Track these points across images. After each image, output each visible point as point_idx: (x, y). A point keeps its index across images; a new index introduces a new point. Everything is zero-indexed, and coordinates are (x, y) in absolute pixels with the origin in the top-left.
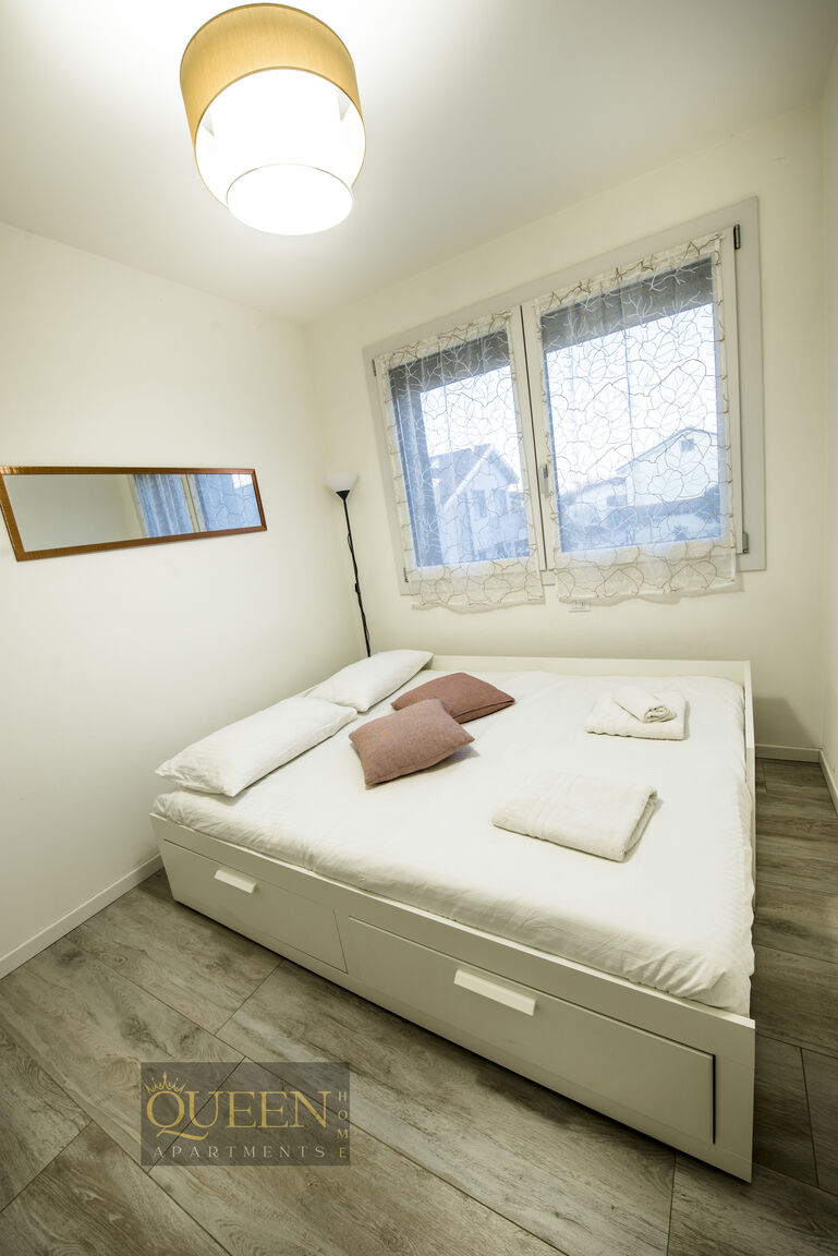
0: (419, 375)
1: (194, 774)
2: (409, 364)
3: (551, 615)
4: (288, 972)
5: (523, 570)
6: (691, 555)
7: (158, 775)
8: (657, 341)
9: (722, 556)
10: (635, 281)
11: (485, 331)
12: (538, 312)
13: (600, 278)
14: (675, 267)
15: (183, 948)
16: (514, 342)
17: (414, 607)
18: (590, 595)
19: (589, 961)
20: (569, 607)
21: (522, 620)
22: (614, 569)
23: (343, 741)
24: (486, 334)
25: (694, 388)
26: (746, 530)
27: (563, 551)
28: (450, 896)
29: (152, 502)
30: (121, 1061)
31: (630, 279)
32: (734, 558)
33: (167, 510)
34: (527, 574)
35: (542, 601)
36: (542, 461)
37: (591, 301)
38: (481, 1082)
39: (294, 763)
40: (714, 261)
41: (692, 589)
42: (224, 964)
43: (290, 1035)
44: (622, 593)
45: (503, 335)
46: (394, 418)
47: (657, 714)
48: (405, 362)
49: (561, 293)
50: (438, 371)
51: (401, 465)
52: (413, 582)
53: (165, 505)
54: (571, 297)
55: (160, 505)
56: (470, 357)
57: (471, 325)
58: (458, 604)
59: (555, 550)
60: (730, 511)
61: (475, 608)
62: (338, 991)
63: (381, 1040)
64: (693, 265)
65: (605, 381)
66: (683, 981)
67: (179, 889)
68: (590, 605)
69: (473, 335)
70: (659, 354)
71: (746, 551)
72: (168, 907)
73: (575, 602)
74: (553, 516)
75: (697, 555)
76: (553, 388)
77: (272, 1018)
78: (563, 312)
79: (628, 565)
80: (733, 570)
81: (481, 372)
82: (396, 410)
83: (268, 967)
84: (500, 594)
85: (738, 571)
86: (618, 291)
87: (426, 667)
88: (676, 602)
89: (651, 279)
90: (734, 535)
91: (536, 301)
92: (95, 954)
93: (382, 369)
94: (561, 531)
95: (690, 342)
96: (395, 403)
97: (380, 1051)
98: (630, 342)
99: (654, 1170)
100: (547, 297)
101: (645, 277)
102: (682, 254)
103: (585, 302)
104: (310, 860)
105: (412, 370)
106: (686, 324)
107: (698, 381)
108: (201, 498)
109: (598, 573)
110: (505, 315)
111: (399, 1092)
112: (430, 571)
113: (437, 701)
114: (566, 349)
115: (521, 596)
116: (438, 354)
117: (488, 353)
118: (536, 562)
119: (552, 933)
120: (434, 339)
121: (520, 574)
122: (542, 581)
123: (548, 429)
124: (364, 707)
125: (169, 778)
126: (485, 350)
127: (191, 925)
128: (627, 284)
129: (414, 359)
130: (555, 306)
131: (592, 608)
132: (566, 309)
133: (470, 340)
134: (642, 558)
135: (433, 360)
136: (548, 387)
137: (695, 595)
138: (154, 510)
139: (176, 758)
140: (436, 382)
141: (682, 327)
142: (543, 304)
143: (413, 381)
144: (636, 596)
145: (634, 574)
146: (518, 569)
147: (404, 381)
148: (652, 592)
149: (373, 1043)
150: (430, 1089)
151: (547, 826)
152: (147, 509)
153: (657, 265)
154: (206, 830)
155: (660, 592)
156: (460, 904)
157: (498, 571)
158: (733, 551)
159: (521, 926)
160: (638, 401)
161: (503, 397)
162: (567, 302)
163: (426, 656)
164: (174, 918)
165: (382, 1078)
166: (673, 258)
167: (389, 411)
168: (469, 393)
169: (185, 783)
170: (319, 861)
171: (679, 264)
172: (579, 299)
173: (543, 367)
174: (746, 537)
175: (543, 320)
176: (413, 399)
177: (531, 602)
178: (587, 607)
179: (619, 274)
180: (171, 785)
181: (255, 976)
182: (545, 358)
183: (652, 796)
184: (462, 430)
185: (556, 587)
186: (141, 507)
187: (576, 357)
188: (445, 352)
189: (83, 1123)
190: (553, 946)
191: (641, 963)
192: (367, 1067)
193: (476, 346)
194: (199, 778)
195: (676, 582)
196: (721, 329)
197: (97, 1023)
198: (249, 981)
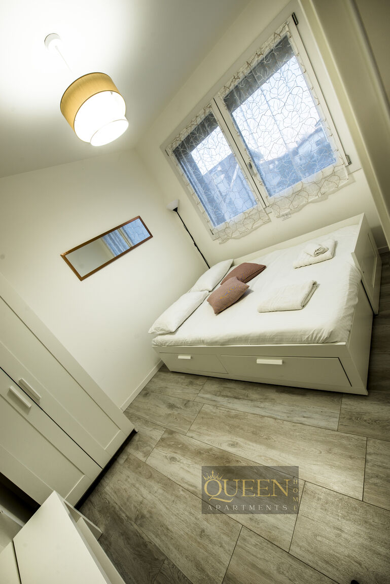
0: (185, 148)
1: (160, 329)
2: (179, 145)
3: (275, 225)
4: (211, 380)
5: (256, 211)
6: (325, 175)
7: (149, 333)
8: (276, 86)
9: (339, 170)
10: (257, 64)
11: (203, 117)
12: (222, 98)
13: (241, 70)
14: (272, 48)
15: (177, 383)
16: (217, 116)
17: (220, 243)
18: (287, 211)
19: (292, 342)
20: (282, 218)
21: (264, 231)
22: (294, 195)
23: (206, 303)
24: (204, 118)
25: (300, 100)
26: (347, 154)
27: (270, 196)
28: (246, 337)
29: (111, 242)
30: (170, 414)
31: (254, 64)
32: (345, 169)
33: (117, 243)
34: (259, 212)
35: (269, 220)
36: (247, 162)
37: (241, 82)
38: (277, 392)
39: (191, 316)
40: (289, 37)
41: (332, 190)
42: (191, 383)
43: (216, 395)
44: (302, 204)
45: (211, 115)
46: (183, 170)
47: (319, 252)
48: (177, 145)
49: (227, 85)
50: (192, 143)
51: (193, 188)
52: (216, 233)
53: (115, 241)
54: (232, 85)
55: (114, 242)
56: (202, 131)
57: (197, 117)
58: (236, 235)
59: (267, 197)
60: (337, 149)
61: (244, 234)
62: (228, 380)
63: (244, 389)
64: (280, 43)
65: (261, 115)
66: (320, 338)
67: (171, 367)
68: (290, 214)
69: (199, 121)
70: (279, 93)
71: (350, 163)
72: (169, 374)
73: (283, 215)
74: (261, 183)
75: (328, 175)
76: (240, 128)
77: (209, 393)
78: (231, 93)
79: (300, 191)
80: (347, 174)
81: (208, 134)
82: (182, 166)
83: (205, 380)
84: (251, 225)
85: (349, 174)
86: (251, 72)
87: (232, 265)
88: (326, 199)
89: (263, 59)
90: (342, 159)
91: (219, 93)
92: (153, 392)
93: (170, 152)
94: (266, 188)
95: (291, 79)
96: (181, 164)
97: (244, 392)
98: (265, 92)
99: (335, 400)
100: (223, 90)
101: (260, 60)
102: (272, 41)
103: (239, 84)
104: (203, 342)
105: (182, 147)
106: (286, 72)
107: (300, 95)
108: (127, 233)
109: (288, 200)
110: (209, 106)
111: (252, 400)
112: (221, 226)
113: (235, 277)
114: (239, 108)
115: (260, 222)
116: (189, 135)
117: (208, 126)
118: (261, 206)
119: (279, 337)
120: (185, 130)
121: (256, 213)
122: (266, 212)
123: (245, 147)
124: (211, 289)
125: (153, 333)
126: (206, 125)
127: (178, 376)
128: (254, 67)
129: (180, 142)
130: (227, 92)
131: (292, 215)
132: (233, 90)
133: (199, 124)
134: (305, 186)
135: (188, 139)
136: (238, 129)
137: (334, 192)
138: (112, 244)
139: (152, 327)
140: (192, 148)
141: (285, 74)
142: (222, 93)
143: (183, 151)
144: (308, 203)
145: (304, 194)
146: (255, 211)
147: (180, 153)
148: (313, 199)
149: (242, 391)
150: (261, 397)
151: (275, 306)
152: (110, 244)
153: (264, 51)
154: (170, 345)
155: (317, 197)
156: (250, 338)
157: (247, 216)
158: (344, 166)
159: (270, 338)
160: (278, 117)
161: (221, 142)
162: (232, 87)
163: (231, 261)
164: (172, 376)
165: (246, 398)
166: (270, 44)
167: (180, 167)
168: (207, 146)
169: (158, 333)
170: (205, 341)
171: (273, 46)
172: (236, 83)
173: (232, 121)
174: (348, 157)
175: (225, 100)
176: (187, 159)
177: (265, 223)
178: (289, 216)
179: (249, 64)
180: (154, 335)
181: (201, 384)
182: (232, 116)
183: (314, 284)
184: (210, 163)
185: (273, 213)
186: (108, 245)
187: (244, 110)
188: (191, 133)
189: (165, 430)
190: (281, 341)
191: (307, 337)
192: (241, 397)
193: (202, 125)
194: (162, 330)
195: (323, 190)
196: (303, 67)
197: (160, 407)
198: (200, 385)
